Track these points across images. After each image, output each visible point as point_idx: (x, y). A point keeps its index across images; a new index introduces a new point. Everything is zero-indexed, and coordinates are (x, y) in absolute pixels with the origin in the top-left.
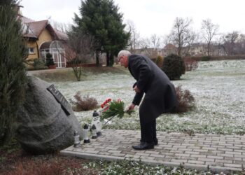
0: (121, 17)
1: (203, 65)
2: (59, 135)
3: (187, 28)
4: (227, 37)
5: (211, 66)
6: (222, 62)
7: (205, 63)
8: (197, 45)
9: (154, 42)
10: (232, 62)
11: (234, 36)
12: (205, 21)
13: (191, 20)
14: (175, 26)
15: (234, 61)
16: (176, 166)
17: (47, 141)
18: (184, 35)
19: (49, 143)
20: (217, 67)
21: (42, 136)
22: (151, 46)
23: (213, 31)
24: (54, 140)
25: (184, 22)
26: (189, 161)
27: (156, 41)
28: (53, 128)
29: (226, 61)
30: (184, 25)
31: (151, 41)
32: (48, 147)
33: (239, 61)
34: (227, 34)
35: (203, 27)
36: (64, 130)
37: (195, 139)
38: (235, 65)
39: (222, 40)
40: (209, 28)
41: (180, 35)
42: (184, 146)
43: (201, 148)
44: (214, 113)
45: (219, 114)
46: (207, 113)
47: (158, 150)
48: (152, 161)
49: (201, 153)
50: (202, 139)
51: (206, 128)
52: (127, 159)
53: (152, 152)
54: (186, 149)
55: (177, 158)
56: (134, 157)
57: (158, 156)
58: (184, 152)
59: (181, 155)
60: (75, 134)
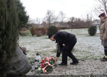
0: (24, 8)
2: (24, 66)
3: (53, 15)
4: (70, 19)
6: (70, 30)
8: (57, 23)
9: (37, 21)
11: (73, 18)
12: (60, 12)
13: (54, 11)
14: (47, 14)
15: (75, 29)
16: (89, 75)
17: (18, 70)
18: (51, 18)
19: (19, 71)
21: (16, 67)
22: (36, 23)
23: (64, 17)
24: (22, 69)
25: (51, 12)
26: (94, 72)
27: (38, 20)
28: (21, 63)
29: (72, 29)
30: (51, 13)
31: (36, 20)
32: (19, 73)
33: (77, 29)
34: (70, 18)
35: (60, 14)
36: (25, 63)
37: (87, 63)
38: (76, 31)
39: (68, 20)
40: (62, 15)
41: (49, 18)
42: (85, 66)
43: (93, 66)
44: (83, 51)
45: (86, 52)
46: (80, 51)
47: (75, 69)
48: (77, 74)
49: (95, 68)
50: (90, 63)
51: (87, 58)
52: (64, 74)
53: (73, 70)
54: (87, 68)
55: (87, 72)
56: (67, 73)
57: (77, 72)
58: (88, 69)
59: (87, 70)
60: (32, 65)
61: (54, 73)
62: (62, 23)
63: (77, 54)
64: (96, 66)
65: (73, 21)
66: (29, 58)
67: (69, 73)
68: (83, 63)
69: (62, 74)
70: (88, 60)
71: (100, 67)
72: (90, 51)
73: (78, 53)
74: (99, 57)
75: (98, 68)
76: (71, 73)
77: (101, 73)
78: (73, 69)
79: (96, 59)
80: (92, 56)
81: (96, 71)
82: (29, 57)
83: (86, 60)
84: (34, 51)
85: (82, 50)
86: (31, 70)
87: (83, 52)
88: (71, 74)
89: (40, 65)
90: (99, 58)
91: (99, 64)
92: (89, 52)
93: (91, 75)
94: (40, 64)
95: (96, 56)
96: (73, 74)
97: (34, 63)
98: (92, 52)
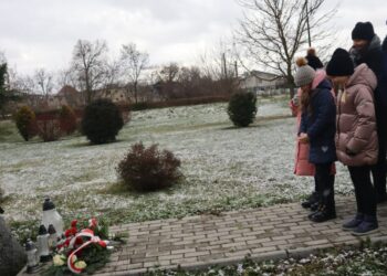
1: (136, 118)
3: (98, 59)
4: (162, 72)
5: (150, 117)
6: (166, 110)
7: (140, 114)
8: (116, 87)
9: (41, 84)
10: (180, 110)
11: (173, 69)
12: (126, 48)
13: (104, 45)
14: (78, 55)
15: (181, 109)
16: (240, 262)
18: (94, 70)
20: (159, 119)
22: (38, 90)
23: (139, 64)
25: (93, 48)
26: (254, 251)
29: (171, 109)
30: (93, 54)
31: (35, 82)
33: (190, 108)
34: (162, 68)
35: (125, 57)
37: (229, 220)
38: (185, 114)
39: (155, 77)
40: (133, 58)
41: (87, 70)
42: (223, 231)
43: (251, 229)
44: (216, 182)
45: (223, 183)
46: (205, 183)
47: (191, 246)
48: (197, 263)
49: (258, 237)
50: (240, 219)
51: (229, 203)
52: (151, 269)
53: (183, 251)
54: (230, 237)
55: (232, 251)
56: (162, 263)
57: (198, 254)
58: (233, 240)
59: (233, 245)
60: (29, 248)
61: (115, 267)
62: (133, 87)
63: (195, 192)
64: (260, 230)
65: (174, 80)
66: (17, 225)
67: (168, 262)
68: (217, 221)
69: (145, 270)
70: (234, 212)
71: (275, 230)
72: (239, 179)
73: (199, 188)
74: (267, 196)
75: (268, 234)
76: (177, 261)
77: (278, 249)
78: (183, 247)
79: (259, 205)
80: (244, 195)
81: (261, 245)
82: (16, 219)
83: (224, 210)
84: (33, 195)
85: (212, 179)
86: (25, 269)
87: (216, 186)
88: (175, 266)
89: (59, 247)
90: (268, 200)
91: (269, 221)
92: (236, 184)
93: (247, 261)
94: (59, 240)
95: (260, 196)
96: (182, 265)
97: (34, 239)
98: (245, 181)
